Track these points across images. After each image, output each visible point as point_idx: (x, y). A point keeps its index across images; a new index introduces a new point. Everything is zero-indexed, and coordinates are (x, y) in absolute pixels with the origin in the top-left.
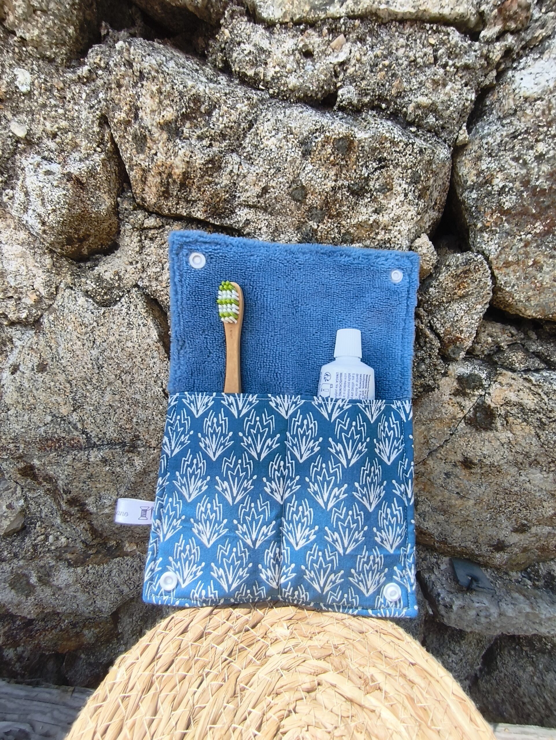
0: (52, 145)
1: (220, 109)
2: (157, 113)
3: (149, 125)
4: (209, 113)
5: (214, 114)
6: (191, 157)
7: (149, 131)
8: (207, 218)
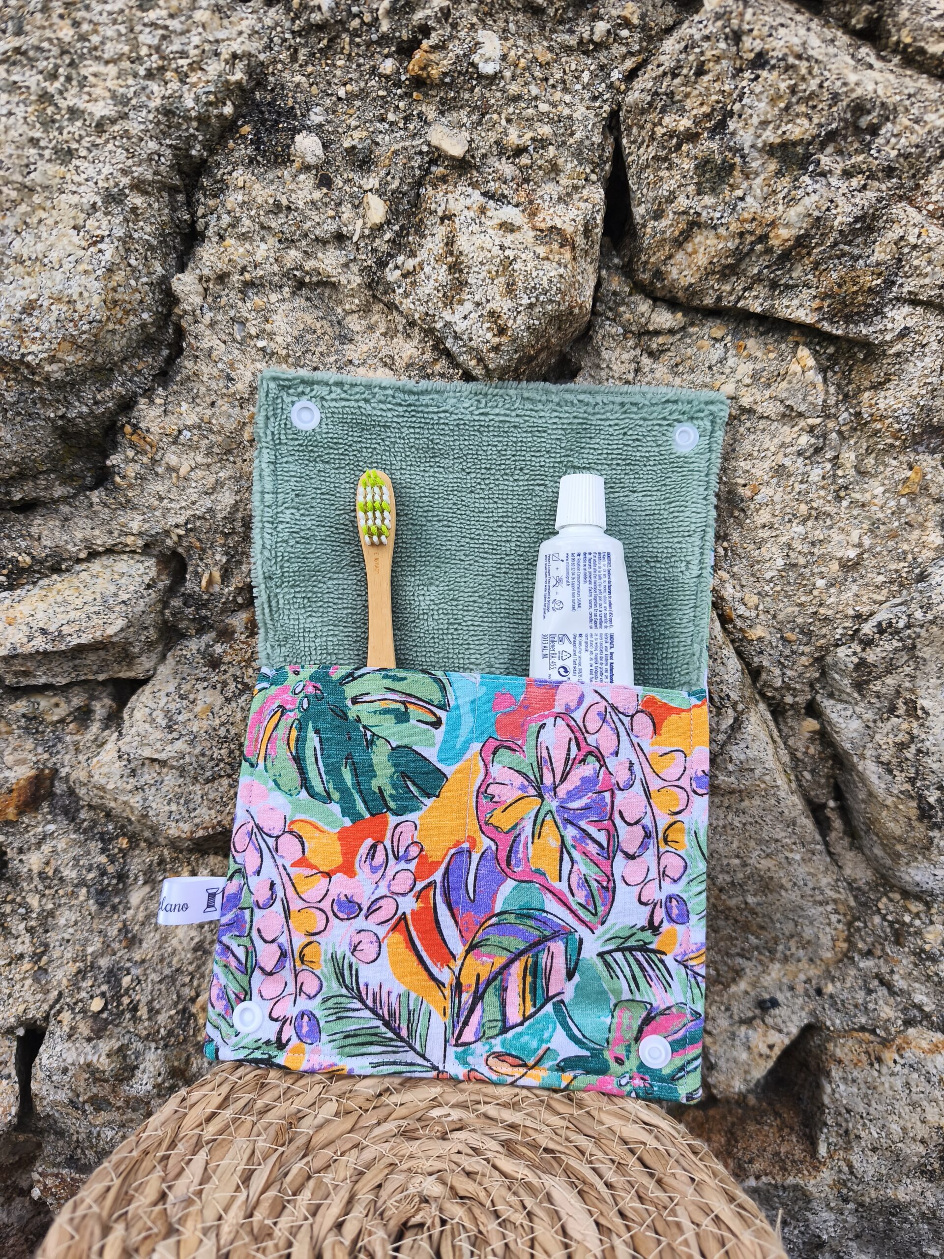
0: (507, 169)
1: (894, 123)
2: (772, 126)
3: (746, 146)
4: (874, 130)
5: (883, 131)
6: (828, 209)
7: (743, 157)
8: (819, 321)
